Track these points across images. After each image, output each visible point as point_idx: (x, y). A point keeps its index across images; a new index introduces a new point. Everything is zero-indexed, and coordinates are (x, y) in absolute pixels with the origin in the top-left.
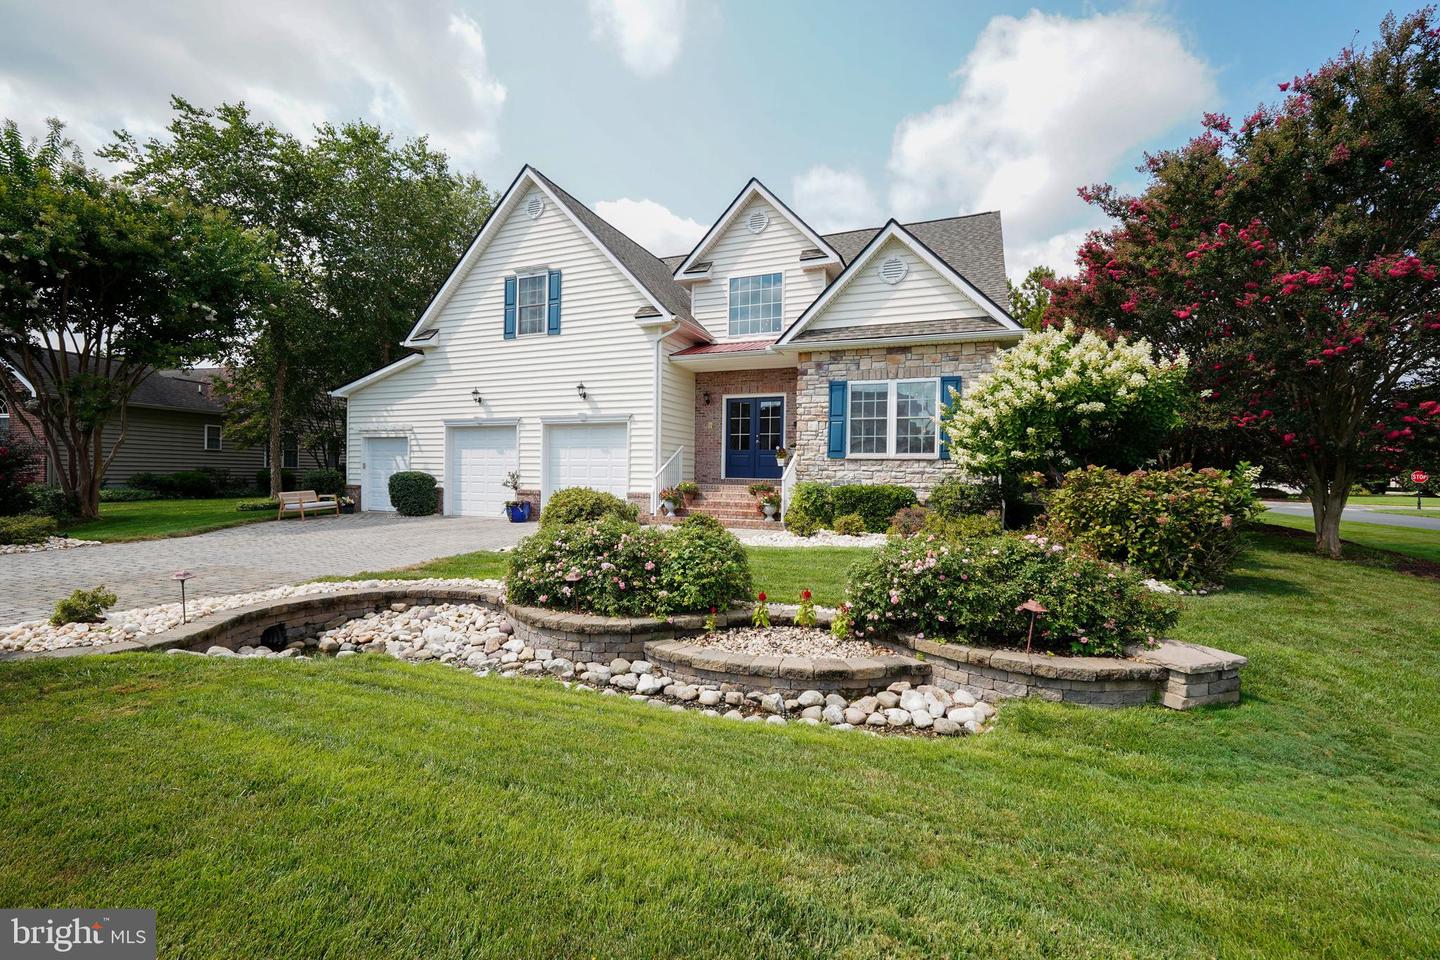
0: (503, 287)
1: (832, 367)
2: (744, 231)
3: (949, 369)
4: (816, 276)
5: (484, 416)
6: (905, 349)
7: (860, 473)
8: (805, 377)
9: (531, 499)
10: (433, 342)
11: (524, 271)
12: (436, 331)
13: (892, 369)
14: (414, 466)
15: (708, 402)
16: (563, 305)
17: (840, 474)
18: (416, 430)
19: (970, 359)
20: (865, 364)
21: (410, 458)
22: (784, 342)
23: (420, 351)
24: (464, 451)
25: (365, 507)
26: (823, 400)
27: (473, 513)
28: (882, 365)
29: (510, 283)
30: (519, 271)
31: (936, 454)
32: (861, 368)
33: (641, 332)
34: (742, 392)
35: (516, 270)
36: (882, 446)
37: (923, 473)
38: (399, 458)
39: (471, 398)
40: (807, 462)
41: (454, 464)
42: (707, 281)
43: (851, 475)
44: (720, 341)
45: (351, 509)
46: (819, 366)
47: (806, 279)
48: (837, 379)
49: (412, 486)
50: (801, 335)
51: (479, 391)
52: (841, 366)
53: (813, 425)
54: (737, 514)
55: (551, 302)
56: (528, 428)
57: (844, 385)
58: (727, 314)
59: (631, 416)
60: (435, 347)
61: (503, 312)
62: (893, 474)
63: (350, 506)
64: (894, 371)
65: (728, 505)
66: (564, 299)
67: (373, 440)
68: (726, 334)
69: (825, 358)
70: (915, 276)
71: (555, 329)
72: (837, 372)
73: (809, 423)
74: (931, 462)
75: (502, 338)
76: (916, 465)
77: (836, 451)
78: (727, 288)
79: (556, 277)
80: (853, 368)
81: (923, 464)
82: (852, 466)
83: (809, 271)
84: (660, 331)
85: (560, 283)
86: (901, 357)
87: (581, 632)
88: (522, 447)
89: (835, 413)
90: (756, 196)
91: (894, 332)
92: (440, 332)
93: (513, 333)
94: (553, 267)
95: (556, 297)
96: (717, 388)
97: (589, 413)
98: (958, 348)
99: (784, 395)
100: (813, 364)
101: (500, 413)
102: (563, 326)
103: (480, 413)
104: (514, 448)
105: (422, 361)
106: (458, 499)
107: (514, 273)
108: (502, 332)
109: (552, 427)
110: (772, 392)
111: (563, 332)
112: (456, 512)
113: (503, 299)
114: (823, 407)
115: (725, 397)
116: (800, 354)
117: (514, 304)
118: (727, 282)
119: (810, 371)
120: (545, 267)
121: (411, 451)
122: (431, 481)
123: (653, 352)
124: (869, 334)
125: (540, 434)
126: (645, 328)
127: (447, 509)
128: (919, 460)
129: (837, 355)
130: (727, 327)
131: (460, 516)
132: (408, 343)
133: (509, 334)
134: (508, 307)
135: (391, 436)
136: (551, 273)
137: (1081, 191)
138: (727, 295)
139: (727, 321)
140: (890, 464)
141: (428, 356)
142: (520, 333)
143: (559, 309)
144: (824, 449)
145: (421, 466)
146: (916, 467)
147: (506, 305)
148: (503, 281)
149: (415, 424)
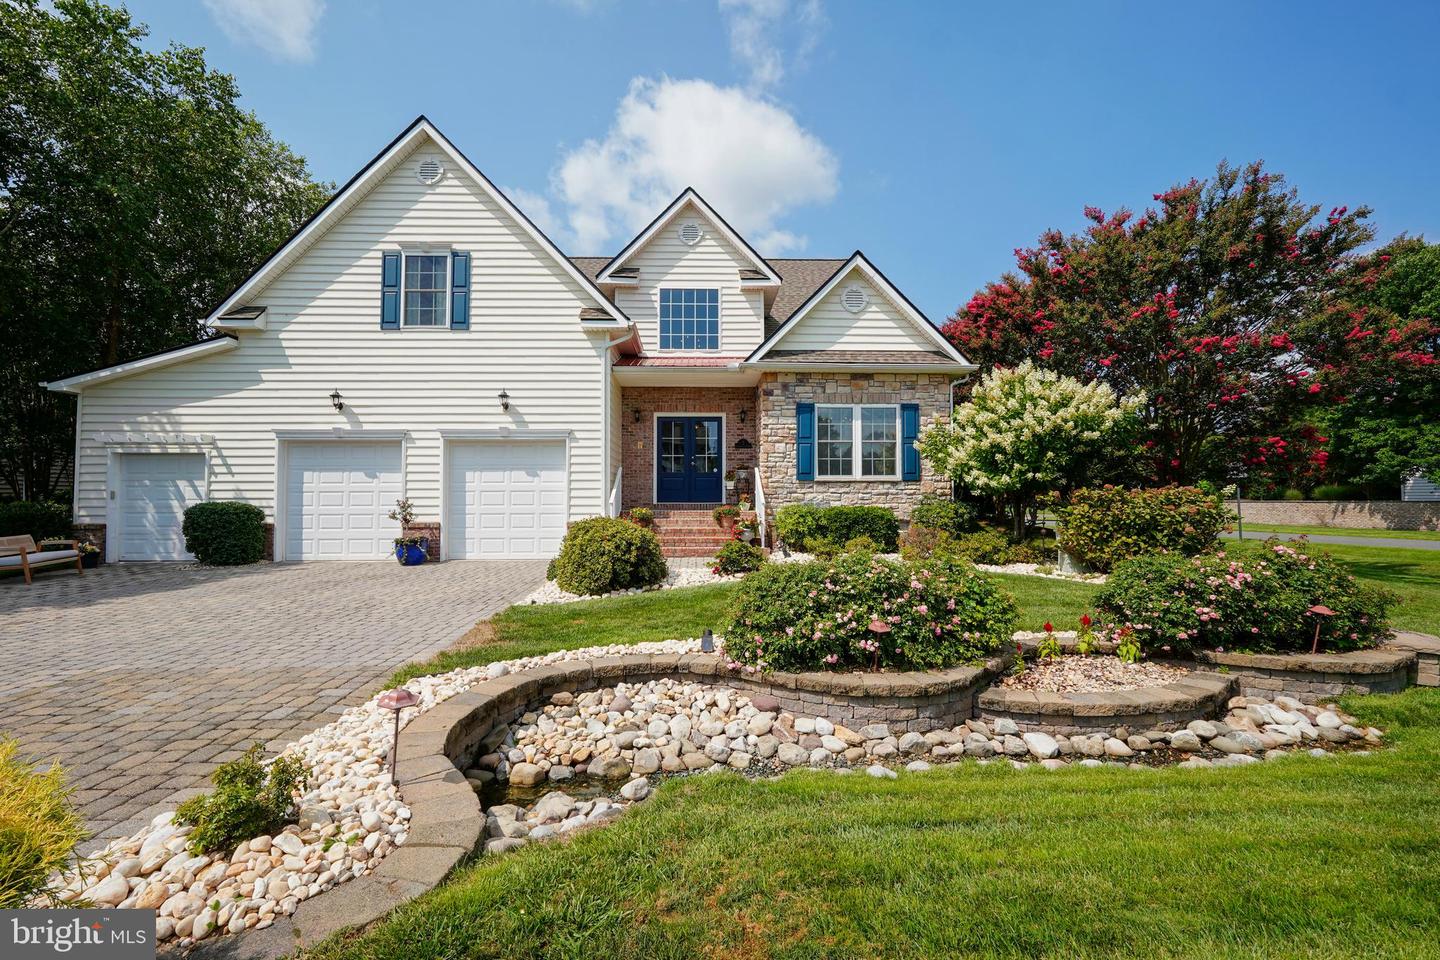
0: (380, 262)
1: (798, 389)
2: (673, 242)
3: (907, 397)
4: (754, 297)
5: (348, 427)
6: (868, 376)
7: (830, 496)
8: (771, 398)
9: (426, 534)
10: (259, 323)
11: (416, 247)
12: (263, 310)
13: (857, 394)
14: (216, 495)
15: (637, 420)
16: (473, 295)
17: (809, 497)
18: (220, 444)
19: (925, 388)
20: (831, 388)
21: (210, 483)
22: (754, 360)
23: (232, 334)
24: (307, 475)
25: (113, 554)
26: (791, 423)
27: (322, 557)
28: (847, 390)
29: (390, 262)
30: (404, 245)
31: (898, 476)
32: (828, 391)
33: (584, 336)
34: (677, 409)
35: (399, 243)
36: (848, 470)
37: (887, 494)
38: (182, 484)
39: (330, 402)
40: (776, 485)
41: (292, 492)
42: (634, 288)
43: (820, 497)
44: (649, 354)
45: (93, 560)
46: (785, 387)
47: (743, 298)
48: (804, 401)
49: (231, 523)
50: (770, 354)
51: (341, 393)
52: (808, 389)
53: (781, 447)
54: (706, 542)
55: (455, 290)
56: (419, 443)
57: (810, 408)
58: (658, 326)
59: (571, 432)
60: (260, 331)
61: (379, 295)
62: (860, 495)
63: (94, 555)
64: (859, 396)
65: (690, 532)
66: (474, 287)
67: (134, 458)
68: (658, 347)
69: (791, 379)
70: (874, 308)
71: (461, 322)
72: (804, 394)
73: (777, 445)
74: (894, 483)
75: (378, 328)
76: (881, 487)
77: (805, 475)
78: (657, 298)
79: (463, 261)
80: (819, 390)
81: (887, 486)
82: (821, 488)
83: (745, 291)
84: (608, 337)
85: (467, 267)
86: (865, 383)
87: (923, 698)
88: (410, 469)
89: (803, 437)
90: (690, 205)
91: (861, 359)
92: (270, 310)
93: (396, 321)
94: (456, 247)
95: (463, 284)
96: (647, 406)
97: (513, 427)
98: (914, 379)
99: (723, 415)
100: (780, 386)
101: (371, 425)
102: (473, 320)
103: (342, 423)
104: (395, 469)
105: (236, 348)
106: (296, 538)
107: (396, 247)
108: (378, 319)
109: (459, 445)
110: (710, 411)
111: (473, 328)
112: (291, 557)
113: (380, 279)
114: (790, 429)
115: (657, 415)
116: (765, 374)
117: (397, 285)
118: (657, 291)
119: (776, 392)
120: (447, 245)
121: (211, 473)
122: (259, 514)
123: (601, 361)
124: (836, 358)
125: (440, 452)
126: (587, 332)
127: (279, 551)
128: (883, 482)
129: (803, 377)
130: (658, 340)
131: (299, 562)
132: (214, 322)
133: (389, 322)
134: (386, 289)
135: (170, 451)
136: (455, 254)
137: (1017, 252)
138: (657, 305)
139: (658, 333)
140: (857, 486)
141: (244, 342)
142: (406, 324)
143: (467, 300)
144: (793, 471)
145: (230, 495)
146: (881, 489)
147: (384, 286)
148: (380, 255)
149: (218, 436)
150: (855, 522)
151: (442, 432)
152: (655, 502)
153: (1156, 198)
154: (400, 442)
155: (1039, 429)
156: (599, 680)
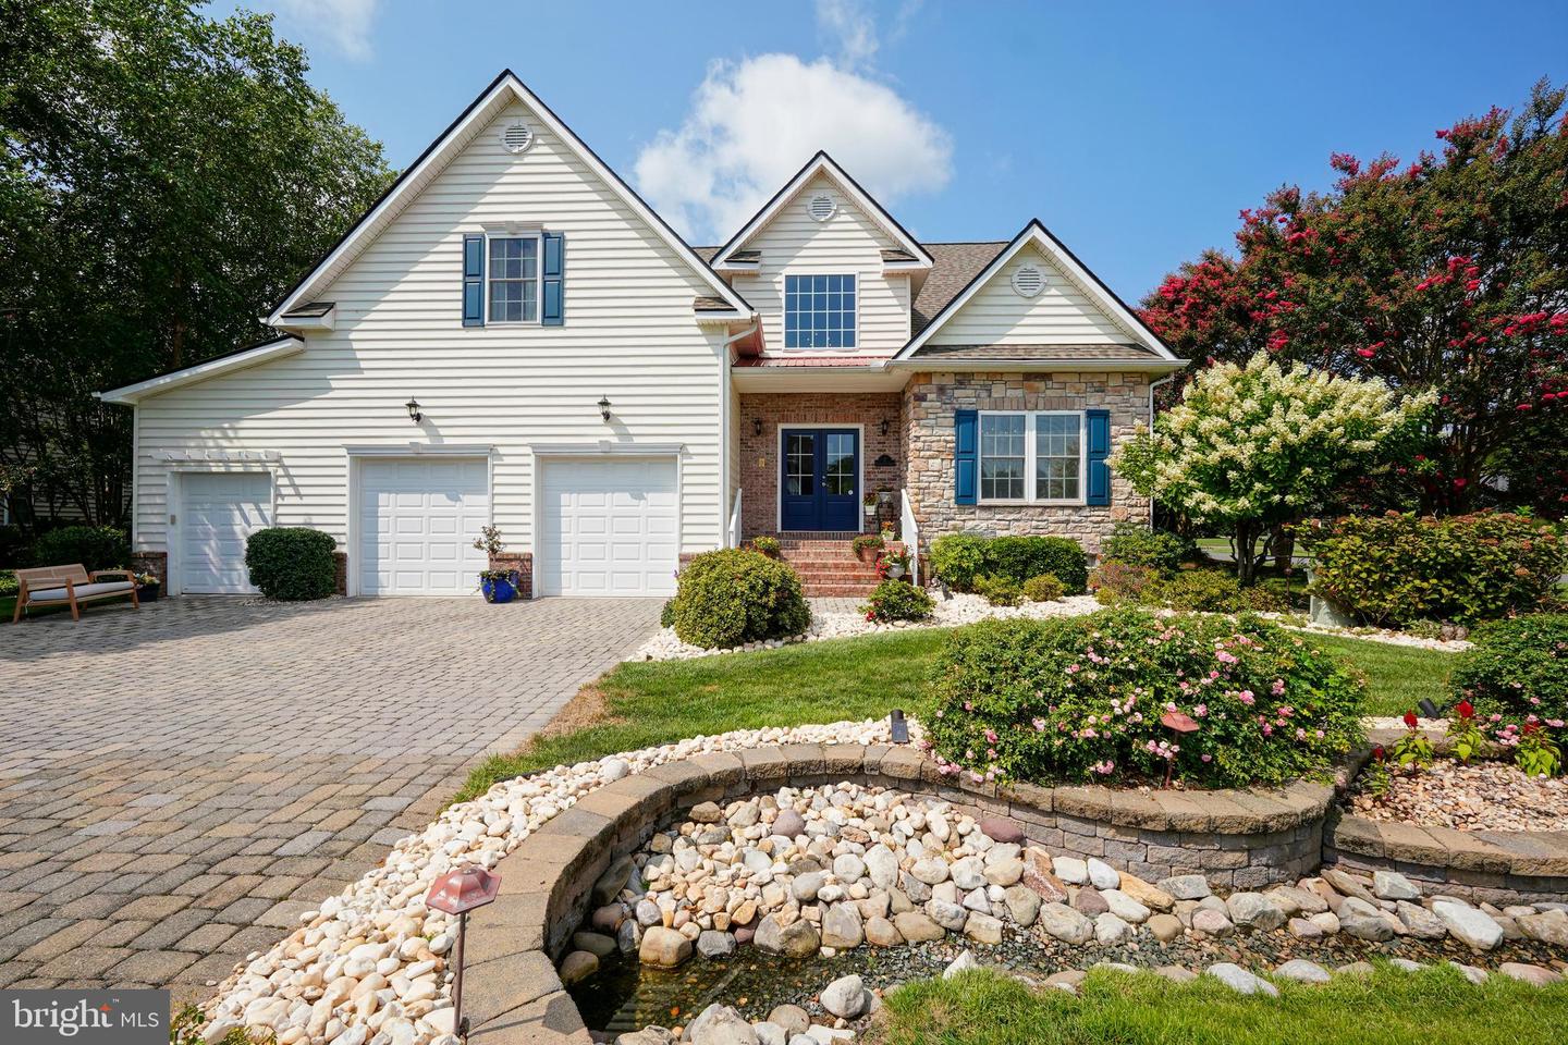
0: (460, 247)
1: (957, 393)
2: (801, 219)
3: (1094, 402)
4: (900, 283)
5: (426, 441)
6: (1045, 376)
7: (996, 525)
8: (924, 404)
9: (516, 566)
10: (326, 322)
11: (504, 229)
12: (331, 306)
13: (1032, 398)
14: (282, 520)
15: (759, 432)
16: (568, 284)
17: (970, 524)
18: (287, 462)
19: (1117, 390)
20: (998, 391)
21: (277, 506)
22: (905, 357)
23: (298, 335)
24: (383, 497)
25: (175, 586)
26: (948, 434)
27: (400, 592)
28: (1019, 393)
29: (472, 246)
30: (488, 226)
31: (1082, 499)
32: (994, 395)
33: (699, 332)
34: (805, 420)
35: (483, 224)
36: (1018, 490)
37: (1067, 522)
38: (248, 507)
39: (406, 412)
40: (929, 510)
41: (365, 515)
42: (753, 276)
43: (984, 525)
44: (772, 354)
45: (152, 593)
46: (941, 390)
47: (885, 285)
48: (964, 407)
49: (297, 552)
50: (923, 350)
51: (418, 402)
52: (970, 392)
53: (935, 464)
54: (845, 579)
55: (547, 278)
56: (507, 460)
57: (973, 416)
58: (782, 320)
59: (683, 446)
60: (328, 331)
61: (460, 286)
62: (1034, 523)
63: (152, 586)
64: (1033, 400)
65: (825, 566)
66: (568, 275)
67: (194, 478)
68: (782, 345)
69: (949, 381)
70: (1053, 291)
71: (554, 315)
72: (965, 398)
73: (931, 461)
74: (1077, 509)
75: (459, 324)
76: (1060, 513)
77: (965, 498)
78: (782, 287)
79: (555, 243)
80: (984, 394)
81: (1067, 512)
82: (985, 515)
83: (888, 276)
84: (726, 332)
85: (561, 250)
86: (1041, 385)
88: (497, 490)
89: (965, 452)
90: (822, 173)
91: (1037, 354)
92: (339, 306)
93: (480, 317)
94: (548, 227)
95: (555, 270)
96: (770, 416)
97: (615, 440)
98: (1104, 378)
99: (861, 427)
100: (934, 389)
101: (454, 437)
102: (568, 313)
103: (420, 437)
104: (480, 490)
105: (302, 352)
106: (371, 569)
107: (479, 229)
108: (460, 315)
109: (550, 461)
110: (846, 421)
111: (568, 323)
112: (366, 591)
113: (460, 267)
114: (947, 442)
115: (781, 426)
116: (917, 374)
117: (480, 274)
118: (782, 279)
119: (930, 396)
120: (537, 225)
121: (278, 495)
122: (329, 542)
123: (720, 361)
124: (1006, 354)
125: (531, 470)
126: (701, 326)
127: (353, 583)
128: (1063, 508)
129: (963, 378)
130: (782, 337)
131: (375, 597)
132: (276, 320)
133: (472, 318)
134: (468, 279)
135: (234, 470)
136: (546, 236)
137: (1243, 214)
138: (782, 295)
139: (782, 329)
140: (1031, 512)
141: (311, 344)
142: (491, 319)
143: (560, 289)
144: (952, 493)
145: (300, 520)
146: (1060, 515)
147: (466, 275)
148: (461, 238)
149: (284, 452)
150: (1034, 556)
151: (533, 446)
152: (779, 530)
153: (1440, 135)
154: (486, 458)
155: (1292, 438)
156: (755, 783)
